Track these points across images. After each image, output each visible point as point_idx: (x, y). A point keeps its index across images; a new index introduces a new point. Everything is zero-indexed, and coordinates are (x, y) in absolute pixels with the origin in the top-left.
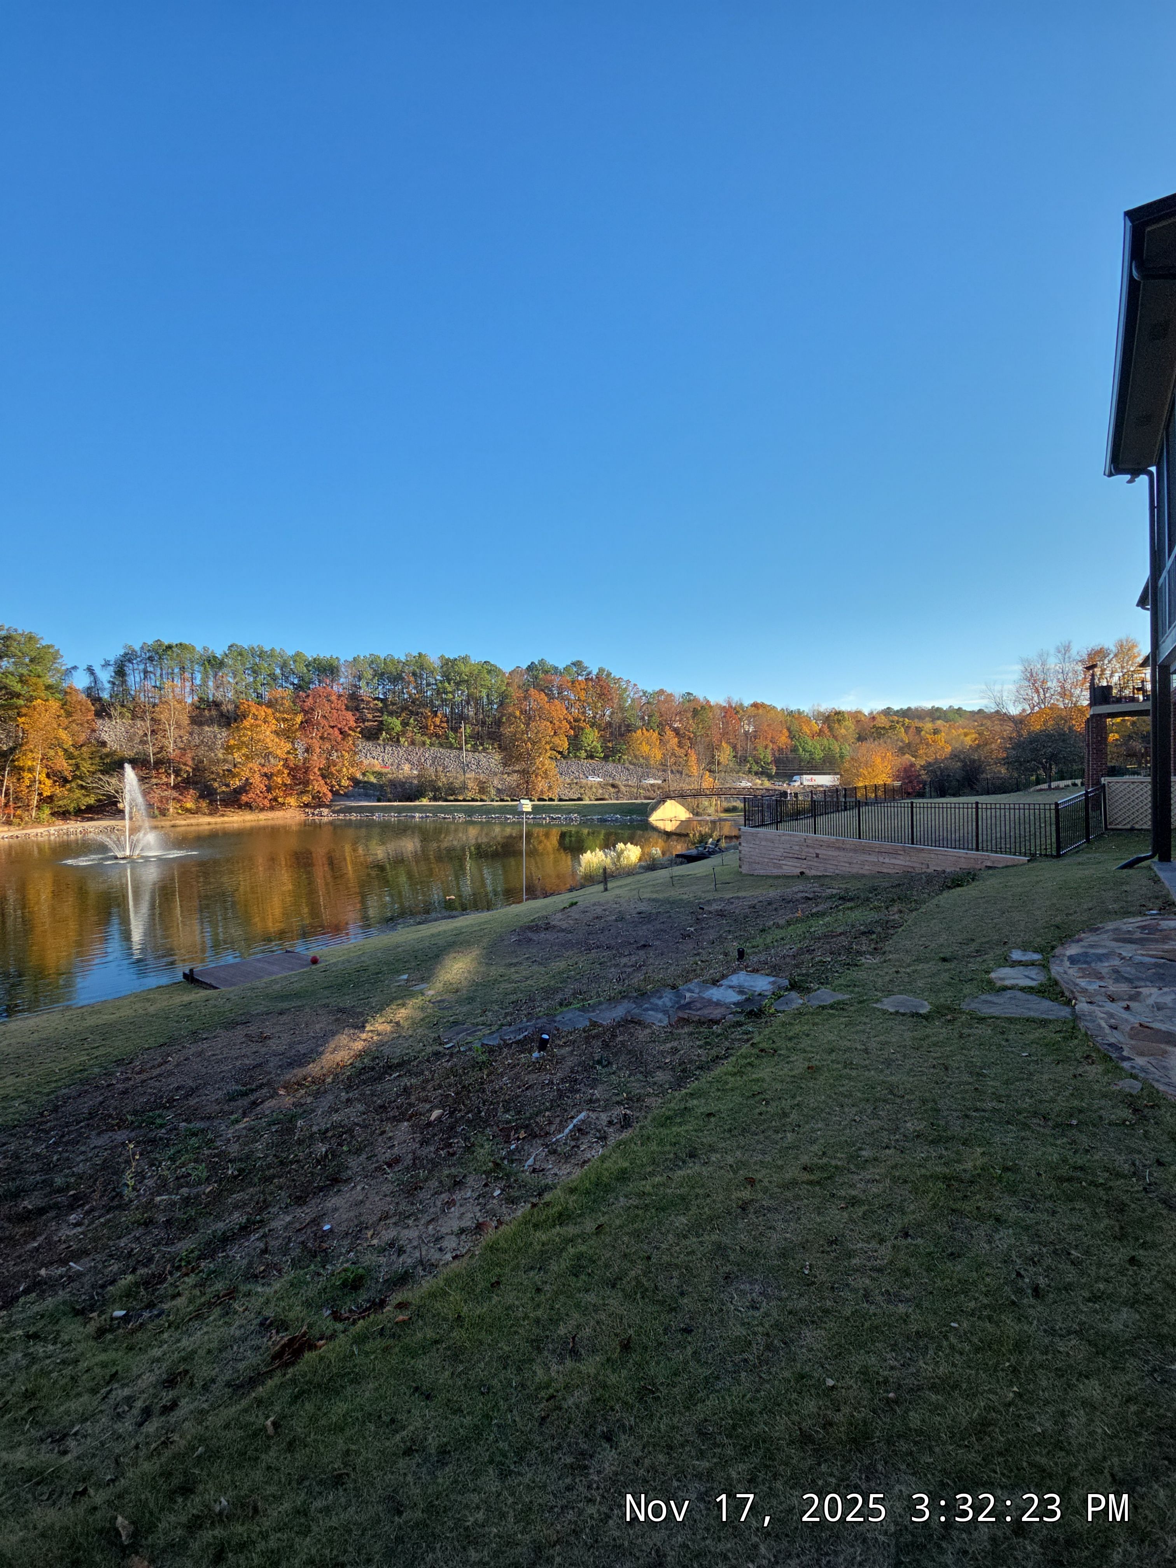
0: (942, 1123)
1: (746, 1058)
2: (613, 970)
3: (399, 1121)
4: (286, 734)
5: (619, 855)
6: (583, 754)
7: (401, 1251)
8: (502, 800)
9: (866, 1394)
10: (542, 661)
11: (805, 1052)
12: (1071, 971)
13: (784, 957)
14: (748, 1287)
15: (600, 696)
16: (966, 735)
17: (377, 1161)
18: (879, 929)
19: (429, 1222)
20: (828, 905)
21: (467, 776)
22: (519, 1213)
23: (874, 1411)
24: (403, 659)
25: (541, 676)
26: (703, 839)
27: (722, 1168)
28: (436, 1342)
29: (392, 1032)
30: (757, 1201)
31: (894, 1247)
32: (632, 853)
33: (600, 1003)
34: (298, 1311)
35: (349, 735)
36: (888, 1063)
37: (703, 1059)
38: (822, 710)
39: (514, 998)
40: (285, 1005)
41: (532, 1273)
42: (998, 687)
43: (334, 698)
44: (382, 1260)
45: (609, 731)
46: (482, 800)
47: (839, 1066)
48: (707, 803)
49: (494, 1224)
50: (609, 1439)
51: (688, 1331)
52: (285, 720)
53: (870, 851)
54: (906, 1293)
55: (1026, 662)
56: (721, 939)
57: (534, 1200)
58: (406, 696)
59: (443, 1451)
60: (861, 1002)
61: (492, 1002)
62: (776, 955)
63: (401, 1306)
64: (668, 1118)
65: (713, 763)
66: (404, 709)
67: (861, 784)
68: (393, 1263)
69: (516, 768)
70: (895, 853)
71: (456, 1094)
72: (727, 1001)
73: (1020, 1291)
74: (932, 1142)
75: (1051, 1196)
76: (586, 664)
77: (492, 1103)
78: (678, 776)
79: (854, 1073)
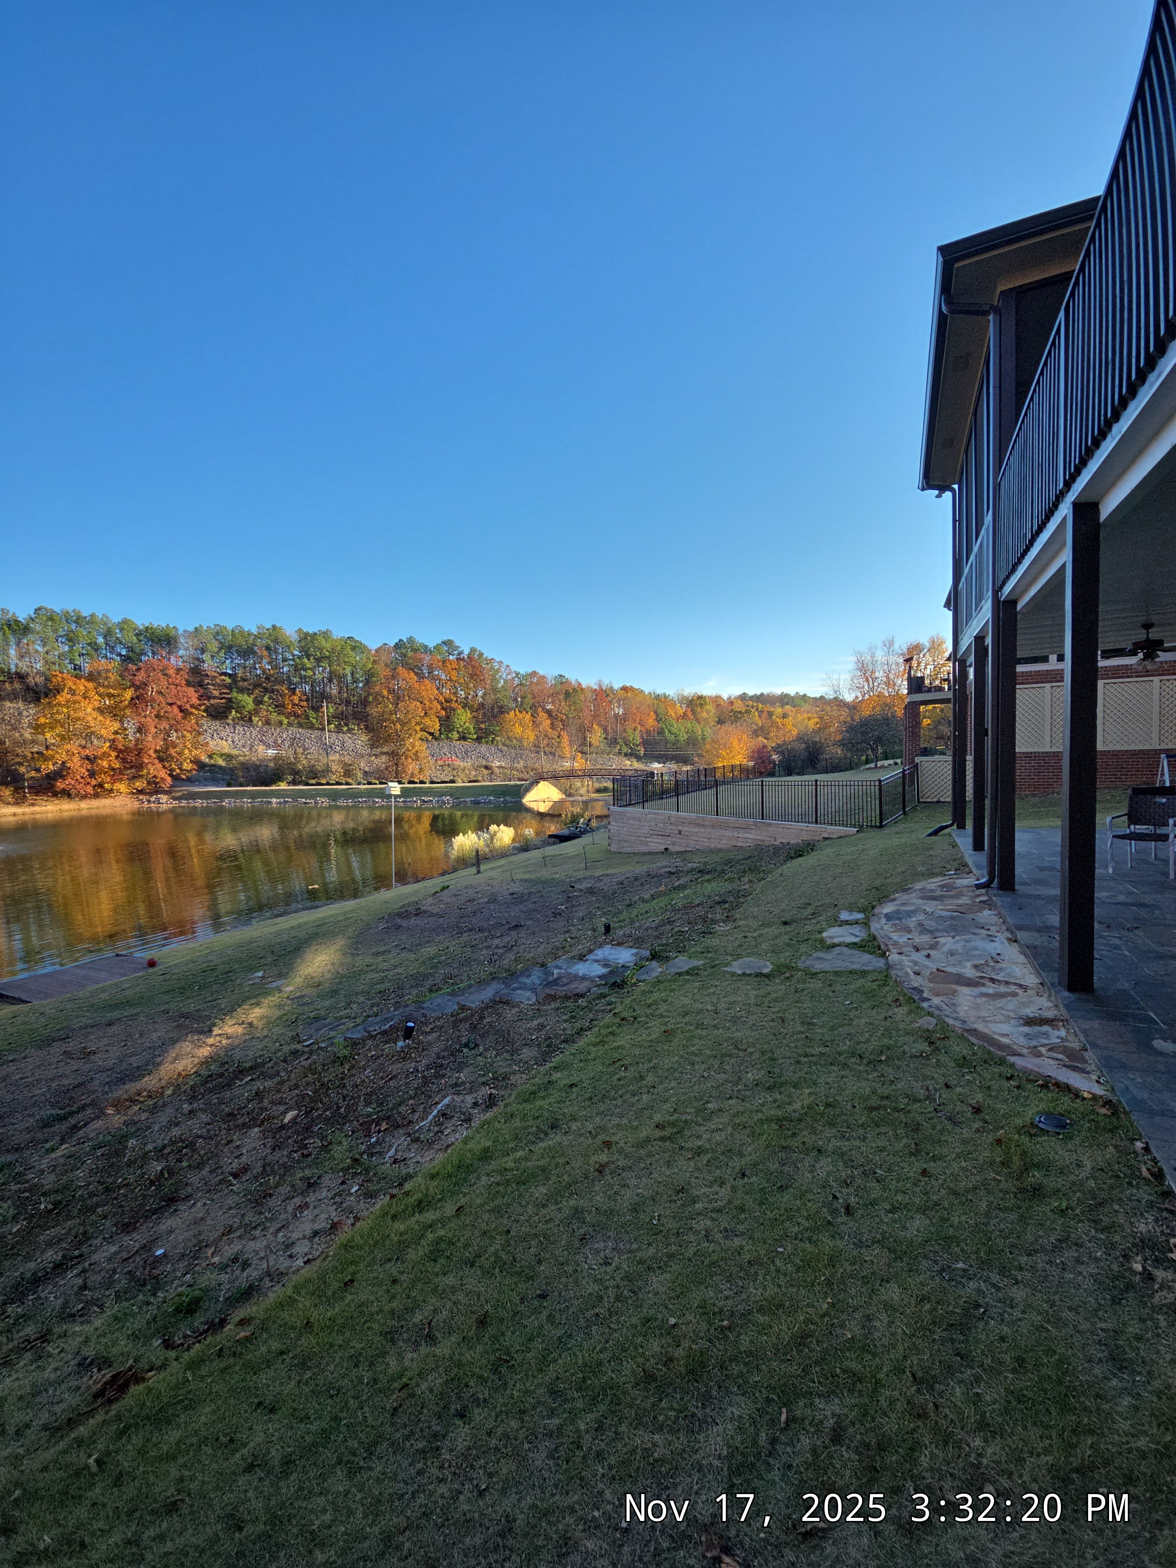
0: (777, 1070)
1: (608, 1027)
2: (484, 952)
3: (249, 1127)
4: (114, 712)
5: (492, 837)
6: (455, 735)
7: (246, 1265)
8: (370, 783)
9: (704, 1326)
10: (410, 639)
11: (662, 1016)
12: (886, 927)
13: (647, 929)
14: (602, 1244)
15: (472, 676)
16: (809, 719)
17: (222, 1173)
18: (732, 899)
19: (279, 1230)
20: (688, 878)
21: (331, 758)
22: (378, 1206)
23: (710, 1341)
24: (254, 631)
25: (410, 654)
26: (574, 819)
27: (581, 1135)
28: (282, 1353)
29: (244, 1034)
30: (613, 1162)
31: (733, 1187)
32: (505, 835)
33: (470, 986)
34: (123, 1345)
35: (192, 713)
36: (734, 1020)
37: (568, 1032)
38: (686, 694)
39: (381, 987)
40: (116, 1014)
41: (388, 1266)
42: (835, 676)
43: (171, 672)
44: (224, 1277)
45: (481, 712)
46: (347, 784)
47: (692, 1028)
48: (579, 784)
49: (350, 1221)
50: (462, 1416)
51: (543, 1296)
52: (110, 696)
53: (725, 826)
54: (741, 1227)
55: (859, 653)
56: (590, 916)
57: (394, 1191)
58: (258, 672)
59: (288, 1463)
60: (713, 967)
61: (357, 994)
62: (640, 927)
63: (242, 1322)
64: (533, 1093)
65: (585, 745)
66: (257, 685)
67: (720, 765)
68: (237, 1278)
69: (385, 750)
70: (747, 828)
71: (314, 1092)
72: (593, 974)
73: (834, 1212)
74: (769, 1088)
75: (863, 1125)
76: (457, 643)
77: (353, 1098)
78: (551, 757)
79: (704, 1033)
